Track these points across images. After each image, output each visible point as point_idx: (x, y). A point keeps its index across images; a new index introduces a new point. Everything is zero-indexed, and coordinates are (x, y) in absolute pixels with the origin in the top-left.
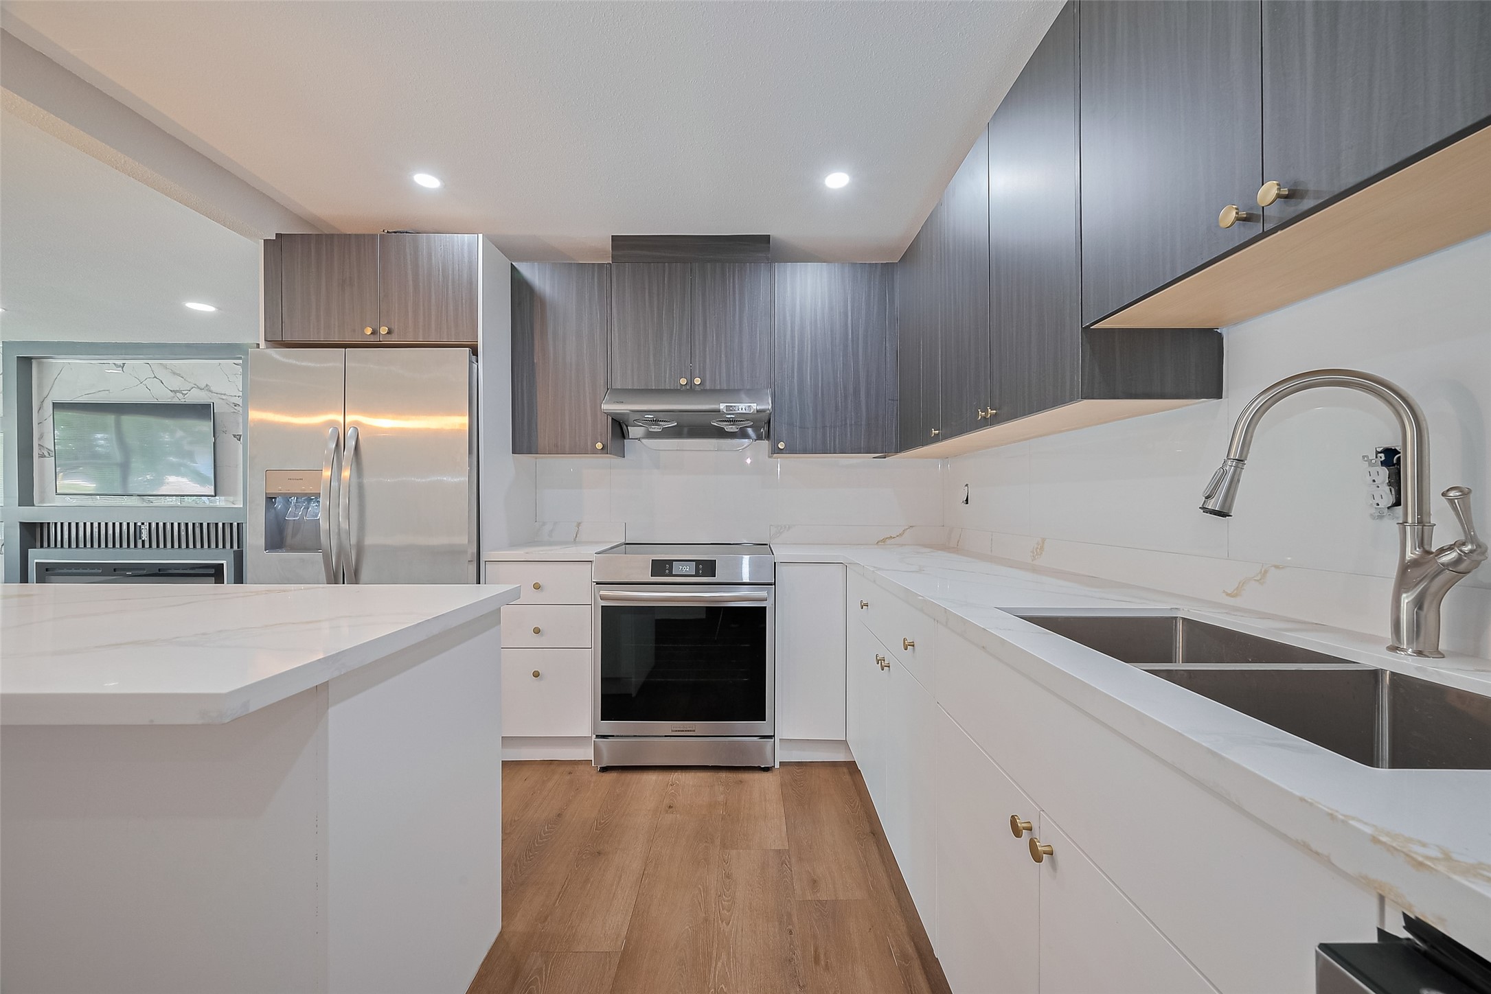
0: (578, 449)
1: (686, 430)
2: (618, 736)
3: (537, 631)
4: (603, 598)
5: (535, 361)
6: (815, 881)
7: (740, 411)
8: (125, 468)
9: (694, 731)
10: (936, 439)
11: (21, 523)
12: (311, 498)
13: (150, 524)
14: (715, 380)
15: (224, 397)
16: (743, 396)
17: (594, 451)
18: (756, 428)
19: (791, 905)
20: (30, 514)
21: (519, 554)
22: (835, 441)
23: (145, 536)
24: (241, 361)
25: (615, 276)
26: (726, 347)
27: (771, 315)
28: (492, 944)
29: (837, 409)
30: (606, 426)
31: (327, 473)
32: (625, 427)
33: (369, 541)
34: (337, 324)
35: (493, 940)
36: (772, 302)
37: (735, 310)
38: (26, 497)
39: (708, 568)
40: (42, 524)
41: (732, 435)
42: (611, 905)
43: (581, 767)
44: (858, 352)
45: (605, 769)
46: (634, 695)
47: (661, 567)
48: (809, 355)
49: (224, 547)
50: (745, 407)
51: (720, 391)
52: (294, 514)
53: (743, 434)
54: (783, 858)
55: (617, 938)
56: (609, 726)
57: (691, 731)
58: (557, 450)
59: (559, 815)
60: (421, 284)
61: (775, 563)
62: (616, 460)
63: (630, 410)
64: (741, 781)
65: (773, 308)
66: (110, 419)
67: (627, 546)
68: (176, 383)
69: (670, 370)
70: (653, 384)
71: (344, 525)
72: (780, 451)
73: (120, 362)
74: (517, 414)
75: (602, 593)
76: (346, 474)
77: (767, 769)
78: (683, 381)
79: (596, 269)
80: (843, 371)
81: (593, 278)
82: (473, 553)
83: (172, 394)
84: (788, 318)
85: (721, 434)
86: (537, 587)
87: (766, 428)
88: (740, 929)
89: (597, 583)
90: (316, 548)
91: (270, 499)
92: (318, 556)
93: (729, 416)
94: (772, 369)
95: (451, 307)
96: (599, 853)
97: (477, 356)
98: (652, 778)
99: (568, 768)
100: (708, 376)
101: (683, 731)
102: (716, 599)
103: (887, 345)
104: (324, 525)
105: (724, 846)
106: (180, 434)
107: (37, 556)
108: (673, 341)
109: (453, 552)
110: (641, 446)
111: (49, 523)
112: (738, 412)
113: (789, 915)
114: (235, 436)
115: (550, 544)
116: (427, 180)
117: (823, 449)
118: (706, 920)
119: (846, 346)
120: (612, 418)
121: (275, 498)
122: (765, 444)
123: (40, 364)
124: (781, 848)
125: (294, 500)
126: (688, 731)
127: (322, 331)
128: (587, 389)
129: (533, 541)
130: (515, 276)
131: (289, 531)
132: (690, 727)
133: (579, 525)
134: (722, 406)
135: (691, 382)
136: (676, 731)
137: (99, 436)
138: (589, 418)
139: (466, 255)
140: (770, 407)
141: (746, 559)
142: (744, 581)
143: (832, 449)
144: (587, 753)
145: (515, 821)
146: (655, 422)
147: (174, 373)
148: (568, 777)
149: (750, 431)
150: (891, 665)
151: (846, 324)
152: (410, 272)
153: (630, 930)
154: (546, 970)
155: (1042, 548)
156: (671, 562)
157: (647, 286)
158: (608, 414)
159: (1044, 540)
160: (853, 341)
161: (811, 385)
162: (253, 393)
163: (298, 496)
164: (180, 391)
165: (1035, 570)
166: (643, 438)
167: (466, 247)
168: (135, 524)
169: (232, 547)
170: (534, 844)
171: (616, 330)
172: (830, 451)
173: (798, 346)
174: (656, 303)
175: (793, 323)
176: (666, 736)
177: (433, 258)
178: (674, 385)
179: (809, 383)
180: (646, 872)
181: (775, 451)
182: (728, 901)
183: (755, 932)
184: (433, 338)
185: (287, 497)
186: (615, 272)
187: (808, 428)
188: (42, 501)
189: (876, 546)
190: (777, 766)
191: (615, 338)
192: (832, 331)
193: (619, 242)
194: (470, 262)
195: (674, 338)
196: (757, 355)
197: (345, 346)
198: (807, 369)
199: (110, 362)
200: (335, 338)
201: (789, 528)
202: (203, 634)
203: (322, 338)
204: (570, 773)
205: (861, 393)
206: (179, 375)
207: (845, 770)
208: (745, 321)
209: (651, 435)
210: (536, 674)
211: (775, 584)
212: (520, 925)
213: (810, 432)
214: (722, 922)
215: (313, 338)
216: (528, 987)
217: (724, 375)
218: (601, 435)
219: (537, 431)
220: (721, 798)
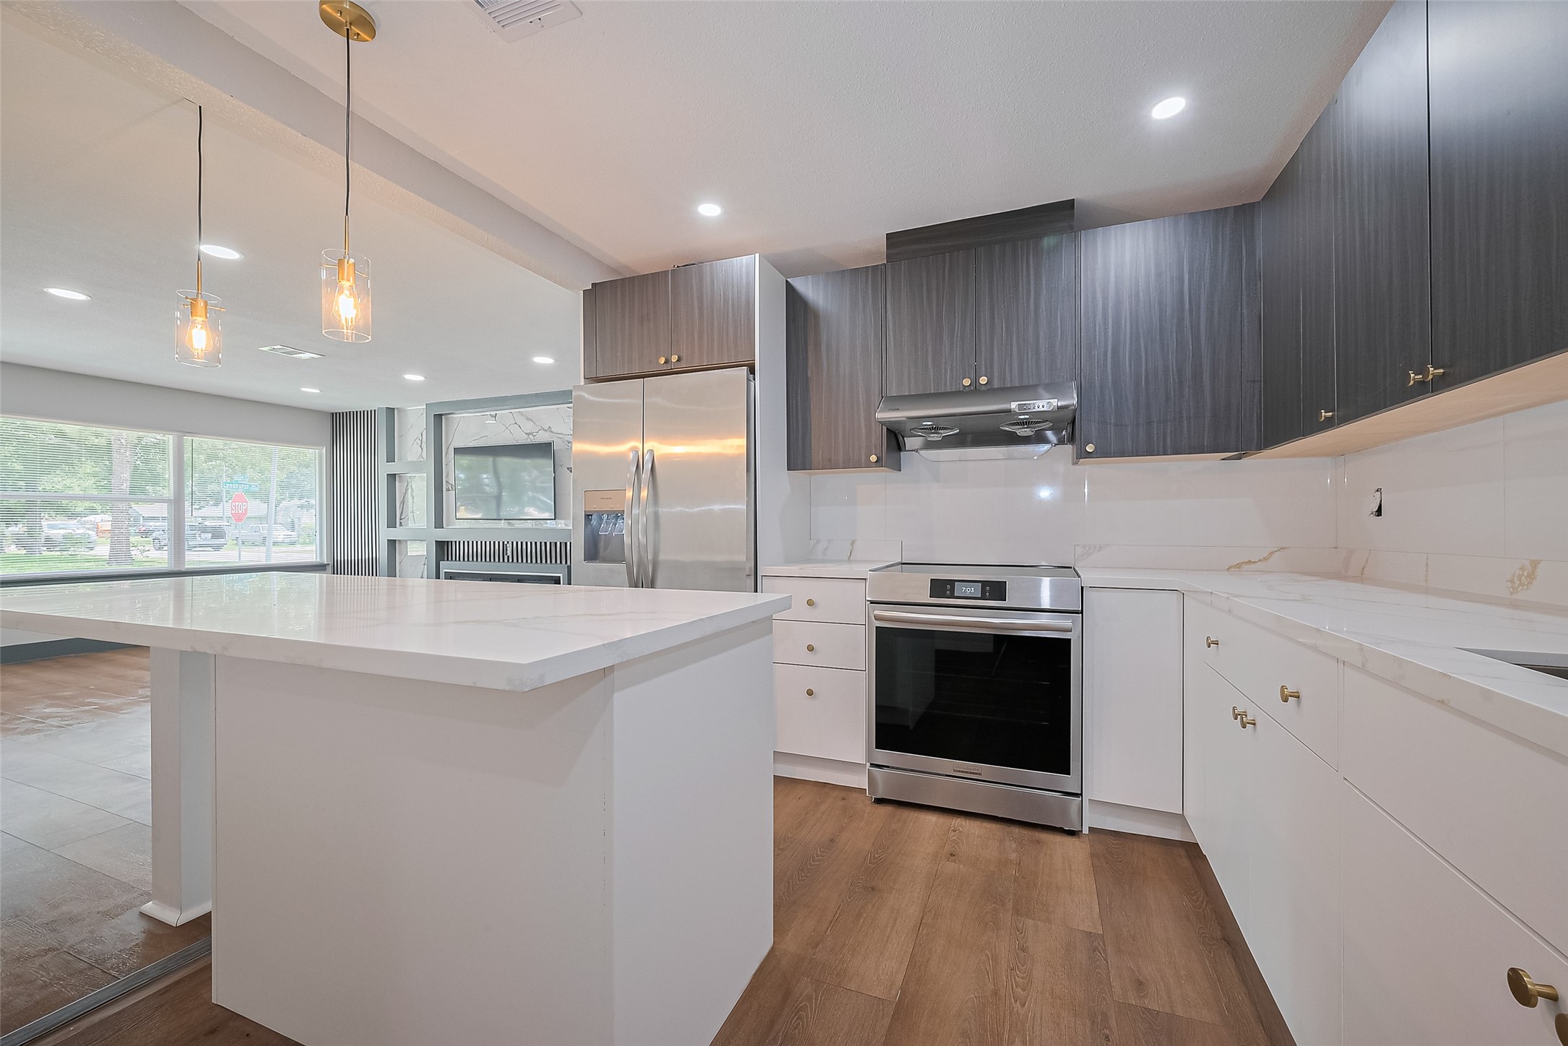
0: (851, 463)
1: (969, 438)
2: (893, 768)
3: (810, 648)
4: (877, 618)
5: (809, 375)
6: (1140, 983)
7: (1037, 409)
8: (498, 498)
9: (980, 774)
10: (1329, 424)
11: (436, 541)
12: (618, 515)
13: (512, 543)
14: (1005, 376)
15: (561, 436)
16: (1041, 391)
17: (869, 465)
18: (1055, 428)
19: (1107, 1004)
20: (442, 535)
21: (794, 570)
22: (1165, 438)
23: (509, 553)
24: (572, 405)
25: (890, 279)
26: (1018, 337)
27: (1075, 294)
28: (764, 957)
29: (1168, 399)
30: (879, 436)
31: (629, 494)
32: (901, 439)
33: (662, 557)
34: (637, 357)
35: (765, 953)
36: (1077, 277)
37: (1028, 292)
38: (439, 524)
39: (996, 590)
40: (448, 542)
41: (1025, 441)
42: (885, 948)
43: (855, 795)
44: (1199, 323)
45: (879, 801)
46: (911, 728)
47: (941, 588)
48: (1128, 336)
49: (561, 562)
50: (1044, 404)
51: (1012, 389)
52: (605, 530)
53: (1039, 438)
54: (1096, 944)
55: (891, 986)
56: (884, 756)
57: (976, 774)
58: (831, 465)
59: (832, 840)
60: (705, 311)
61: (1082, 588)
62: (892, 474)
63: (907, 418)
64: (1038, 841)
65: (1078, 285)
66: (490, 459)
67: (904, 566)
68: (528, 427)
69: (952, 370)
70: (932, 388)
71: (642, 540)
72: (1089, 455)
73: (493, 413)
74: (791, 430)
75: (877, 612)
76: (644, 494)
77: (1071, 833)
78: (967, 382)
79: (870, 272)
80: (1177, 351)
81: (867, 282)
82: (751, 568)
83: (526, 436)
84: (1099, 295)
85: (1013, 439)
86: (810, 603)
87: (1069, 429)
88: (1038, 1016)
89: (872, 602)
90: (621, 561)
91: (588, 517)
92: (623, 567)
93: (1022, 417)
94: (1078, 358)
95: (731, 330)
96: (873, 889)
97: (754, 374)
98: (932, 818)
99: (842, 794)
100: (996, 374)
101: (967, 772)
102: (1007, 626)
103: (1245, 311)
104: (627, 540)
105: (1017, 912)
106: (535, 473)
107: (446, 567)
108: (955, 339)
109: (733, 569)
110: (918, 457)
111: (452, 542)
112: (1034, 410)
113: (1105, 1017)
114: (568, 469)
115: (824, 561)
116: (709, 210)
117: (1150, 449)
118: (995, 993)
119: (1181, 320)
120: (887, 429)
121: (591, 515)
122: (1069, 448)
123: (446, 419)
124: (1093, 931)
125: (605, 517)
126: (973, 773)
127: (626, 365)
128: (861, 400)
129: (807, 559)
130: (790, 289)
131: (602, 544)
132: (975, 770)
133: (853, 543)
134: (1014, 405)
135: (975, 381)
136: (959, 771)
137: (485, 476)
138: (863, 430)
139: (744, 277)
140: (1075, 402)
141: (1046, 583)
142: (1043, 607)
143: (1161, 449)
144: (861, 781)
145: (788, 837)
146: (935, 429)
147: (528, 419)
148: (842, 803)
149: (1049, 434)
150: (1256, 722)
151: (1181, 292)
152: (695, 301)
153: (906, 980)
154: (816, 999)
155: (1531, 576)
156: (952, 582)
157: (925, 283)
158: (882, 423)
159: (1535, 564)
160: (1191, 312)
161: (1131, 372)
162: (579, 431)
163: (609, 513)
164: (531, 434)
165: (1514, 605)
166: (921, 449)
167: (744, 269)
168: (503, 542)
169: (566, 563)
170: (806, 865)
171: (891, 334)
172: (1158, 452)
173: (1113, 327)
174: (934, 301)
175: (1105, 299)
176: (947, 775)
177: (715, 284)
178: (956, 386)
179: (1128, 370)
180: (924, 921)
181: (1082, 455)
182: (1023, 978)
183: (1058, 1025)
184: (715, 361)
185: (600, 514)
186: (890, 270)
187: (1126, 425)
188: (448, 525)
189: (1226, 573)
190: (1085, 831)
191: (890, 343)
192: (1160, 303)
193: (894, 240)
194: (748, 283)
195: (956, 335)
196: (1058, 343)
197: (643, 377)
198: (1124, 354)
199: (488, 413)
200: (636, 371)
201: (1100, 548)
202: (525, 619)
203: (626, 372)
204: (843, 799)
205: (1204, 376)
206: (531, 420)
207: (1183, 853)
208: (1043, 305)
209: (929, 445)
210: (810, 693)
211: (1082, 613)
212: (791, 945)
213: (1129, 430)
214: (1016, 1001)
215: (619, 372)
216: (798, 1012)
217: (1016, 370)
218: (875, 447)
219: (811, 447)
220: (1013, 856)
